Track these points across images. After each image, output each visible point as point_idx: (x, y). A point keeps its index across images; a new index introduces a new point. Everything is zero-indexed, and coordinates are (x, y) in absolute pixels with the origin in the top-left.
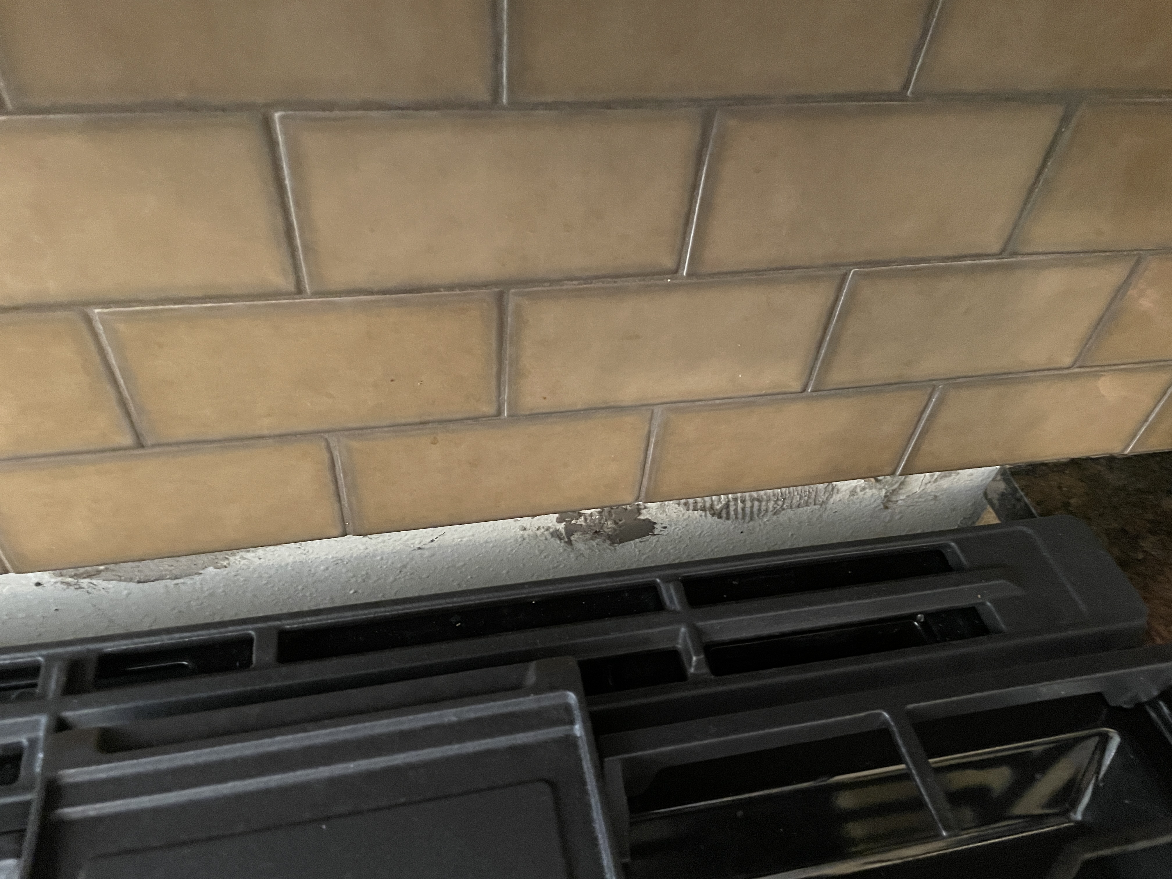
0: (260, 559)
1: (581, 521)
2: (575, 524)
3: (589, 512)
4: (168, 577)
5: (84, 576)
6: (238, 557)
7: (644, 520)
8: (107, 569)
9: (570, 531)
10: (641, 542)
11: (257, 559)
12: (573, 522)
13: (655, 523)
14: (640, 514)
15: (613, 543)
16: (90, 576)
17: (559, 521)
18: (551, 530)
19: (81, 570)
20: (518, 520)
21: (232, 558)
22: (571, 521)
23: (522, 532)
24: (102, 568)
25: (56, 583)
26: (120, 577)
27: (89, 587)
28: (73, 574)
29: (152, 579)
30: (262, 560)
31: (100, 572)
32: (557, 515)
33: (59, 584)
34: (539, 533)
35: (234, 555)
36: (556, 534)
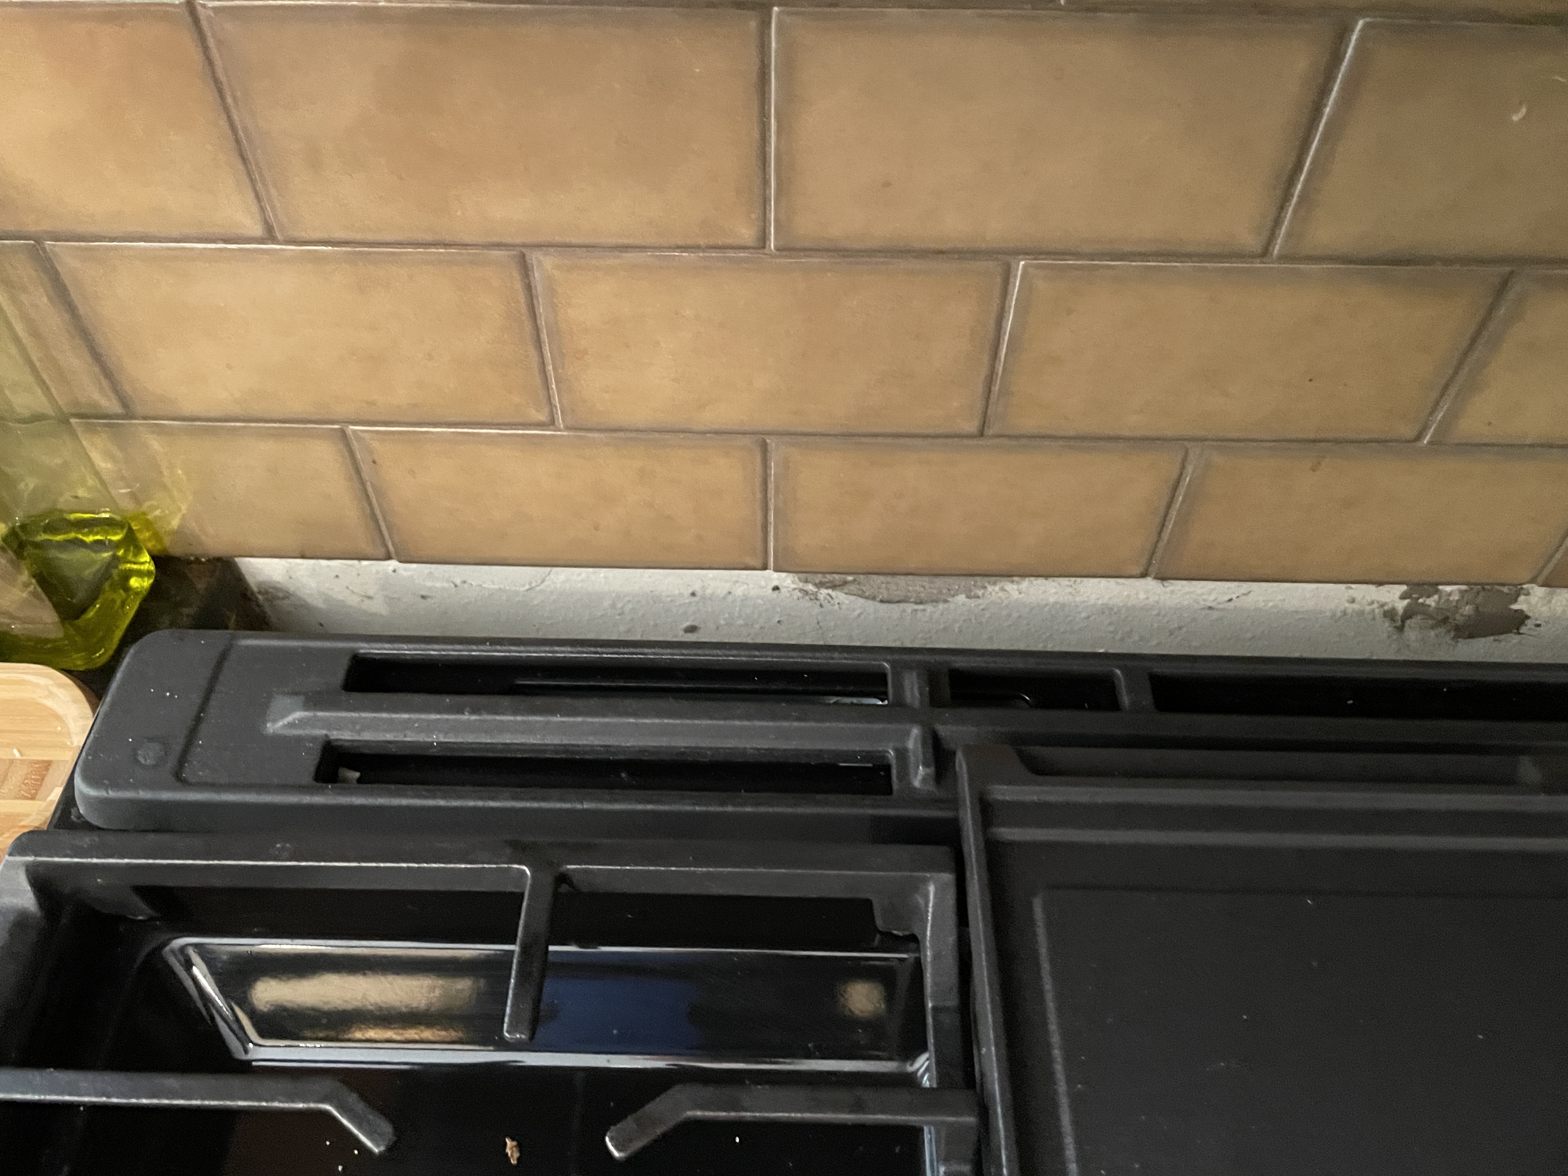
0: (1020, 593)
1: (1432, 602)
2: (1422, 604)
3: (1448, 589)
4: (912, 600)
5: (828, 585)
6: (997, 588)
7: (1516, 611)
8: (855, 580)
9: (1408, 614)
10: (1495, 640)
11: (1017, 593)
12: (1421, 601)
13: (1528, 617)
14: (1515, 601)
15: (1456, 638)
16: (834, 586)
17: (1403, 597)
18: (1386, 608)
19: (829, 577)
20: (1351, 588)
21: (990, 588)
22: (1419, 598)
23: (1347, 605)
24: (850, 578)
25: (794, 589)
26: (864, 592)
27: (825, 599)
28: (817, 581)
29: (897, 599)
30: (1023, 595)
31: (845, 583)
32: (1404, 588)
33: (796, 591)
34: (1368, 608)
35: (995, 584)
36: (1390, 614)
